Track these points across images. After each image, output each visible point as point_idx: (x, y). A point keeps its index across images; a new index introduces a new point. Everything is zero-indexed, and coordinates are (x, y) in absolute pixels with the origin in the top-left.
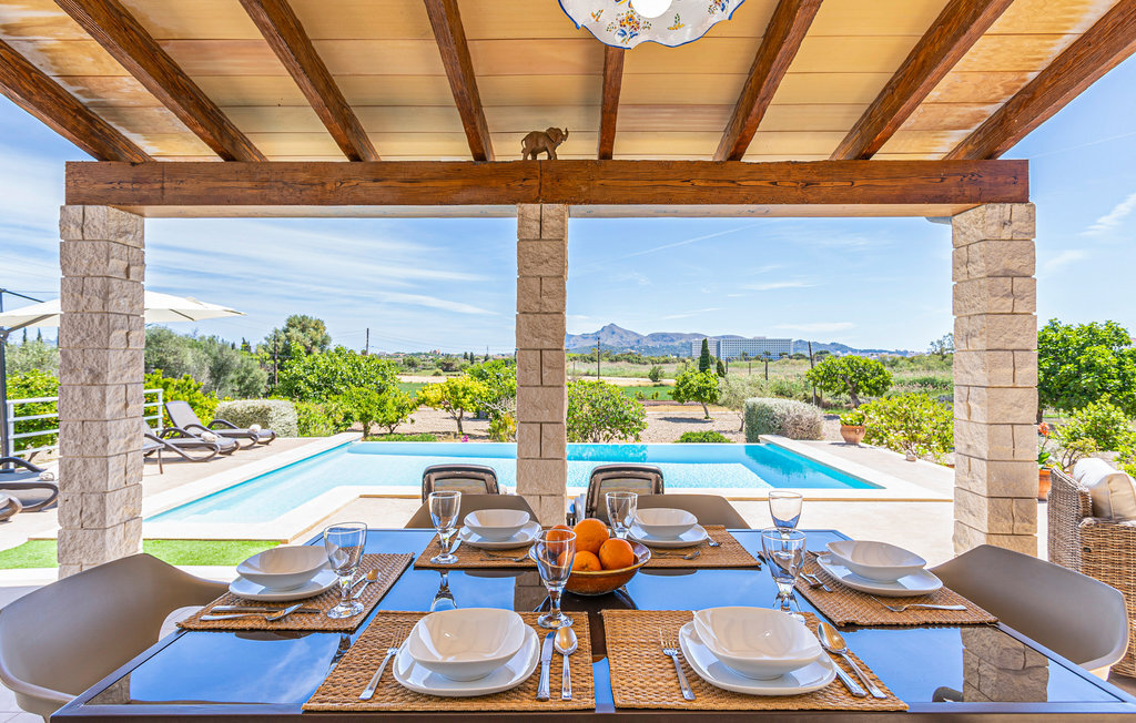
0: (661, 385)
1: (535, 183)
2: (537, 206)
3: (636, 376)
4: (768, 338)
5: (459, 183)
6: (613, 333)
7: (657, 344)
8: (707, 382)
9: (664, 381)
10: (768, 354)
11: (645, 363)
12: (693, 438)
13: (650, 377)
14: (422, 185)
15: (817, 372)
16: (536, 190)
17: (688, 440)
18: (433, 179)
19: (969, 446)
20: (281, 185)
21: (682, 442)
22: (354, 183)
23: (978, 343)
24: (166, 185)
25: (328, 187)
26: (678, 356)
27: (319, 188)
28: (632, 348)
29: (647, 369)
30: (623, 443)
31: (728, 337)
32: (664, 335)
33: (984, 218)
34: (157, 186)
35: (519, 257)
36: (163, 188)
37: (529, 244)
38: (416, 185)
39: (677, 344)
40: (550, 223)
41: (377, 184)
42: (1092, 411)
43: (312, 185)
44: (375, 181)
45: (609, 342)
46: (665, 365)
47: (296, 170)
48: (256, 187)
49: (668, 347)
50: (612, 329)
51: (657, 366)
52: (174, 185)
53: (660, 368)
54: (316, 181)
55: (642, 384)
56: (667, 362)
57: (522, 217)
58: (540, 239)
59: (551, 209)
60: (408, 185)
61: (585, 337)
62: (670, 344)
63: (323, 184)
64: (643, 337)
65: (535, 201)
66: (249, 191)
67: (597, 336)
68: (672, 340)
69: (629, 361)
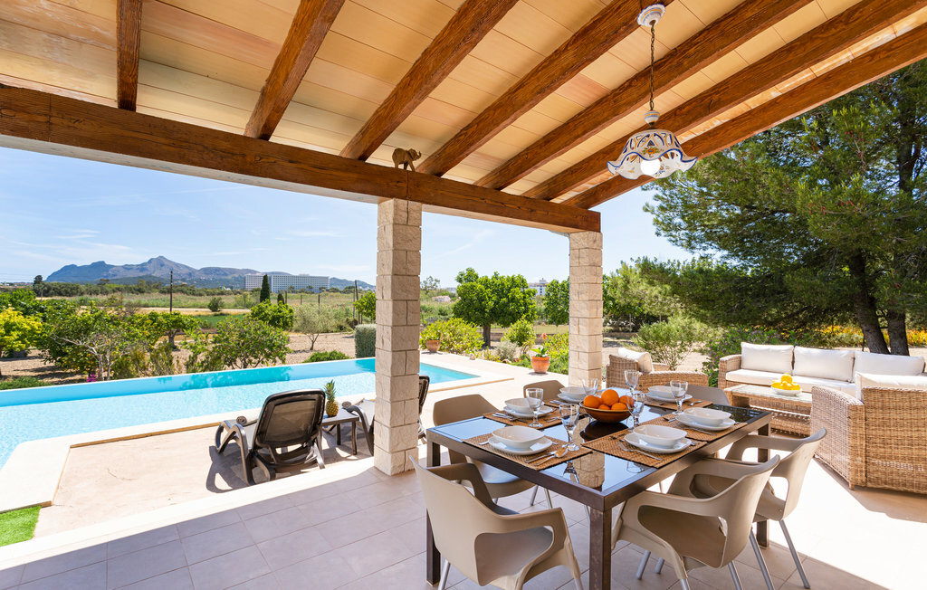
0: (222, 314)
1: (405, 185)
2: (405, 202)
3: (194, 306)
4: (311, 275)
5: (355, 176)
6: (162, 265)
7: (210, 277)
8: (280, 312)
9: (224, 311)
10: (310, 288)
11: (201, 295)
12: (322, 358)
13: (209, 307)
14: (328, 172)
15: (362, 303)
16: (405, 190)
17: (318, 360)
18: (337, 169)
19: (578, 347)
20: (201, 148)
21: (313, 361)
22: (272, 160)
23: (585, 297)
24: (53, 120)
25: (248, 159)
26: (232, 288)
27: (240, 158)
28: (183, 280)
29: (206, 300)
30: (265, 367)
31: (276, 273)
32: (217, 270)
33: (582, 237)
34: (42, 119)
35: (394, 235)
36: (49, 122)
37: (401, 227)
38: (323, 171)
39: (230, 277)
40: (414, 215)
41: (294, 165)
42: (518, 325)
43: (233, 154)
44: (291, 162)
45: (157, 274)
46: (222, 297)
47: (218, 138)
48: (173, 145)
49: (220, 280)
50: (160, 262)
51: (217, 297)
52: (66, 122)
53: (220, 299)
54: (237, 152)
55: (202, 314)
56: (222, 293)
57: (396, 206)
58: (407, 225)
59: (413, 205)
60: (318, 170)
61: (127, 267)
62: (223, 277)
63: (244, 156)
64: (195, 271)
65: (404, 198)
66: (164, 147)
67: (142, 267)
68: (226, 274)
69: (182, 292)
